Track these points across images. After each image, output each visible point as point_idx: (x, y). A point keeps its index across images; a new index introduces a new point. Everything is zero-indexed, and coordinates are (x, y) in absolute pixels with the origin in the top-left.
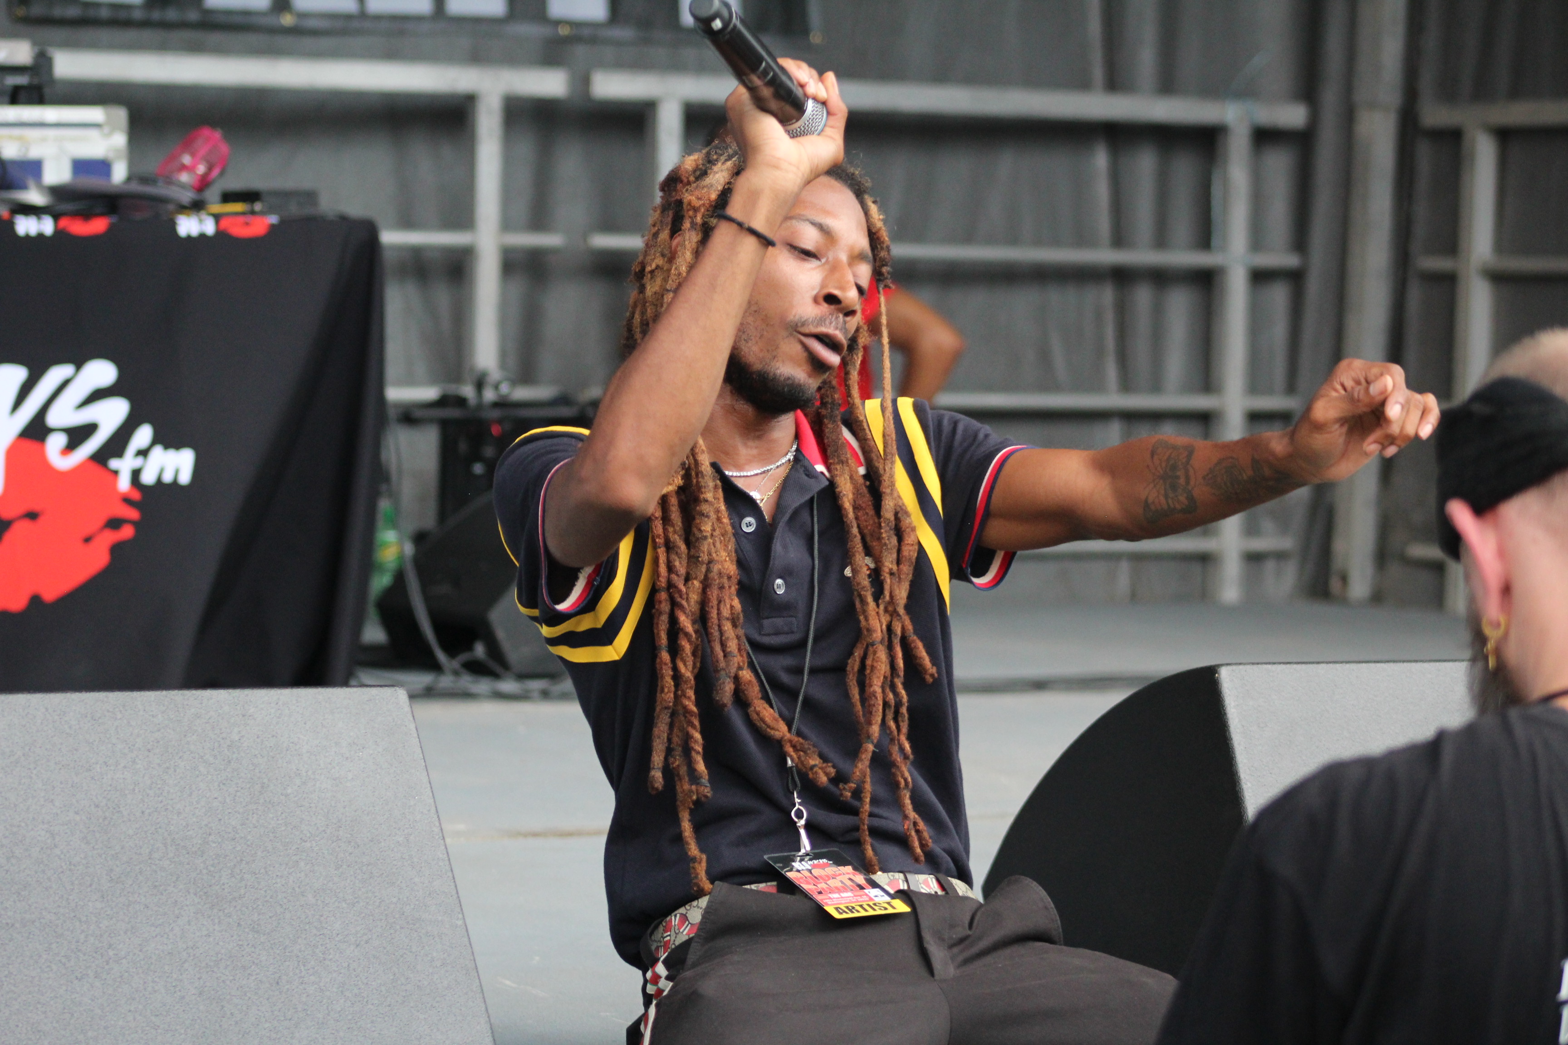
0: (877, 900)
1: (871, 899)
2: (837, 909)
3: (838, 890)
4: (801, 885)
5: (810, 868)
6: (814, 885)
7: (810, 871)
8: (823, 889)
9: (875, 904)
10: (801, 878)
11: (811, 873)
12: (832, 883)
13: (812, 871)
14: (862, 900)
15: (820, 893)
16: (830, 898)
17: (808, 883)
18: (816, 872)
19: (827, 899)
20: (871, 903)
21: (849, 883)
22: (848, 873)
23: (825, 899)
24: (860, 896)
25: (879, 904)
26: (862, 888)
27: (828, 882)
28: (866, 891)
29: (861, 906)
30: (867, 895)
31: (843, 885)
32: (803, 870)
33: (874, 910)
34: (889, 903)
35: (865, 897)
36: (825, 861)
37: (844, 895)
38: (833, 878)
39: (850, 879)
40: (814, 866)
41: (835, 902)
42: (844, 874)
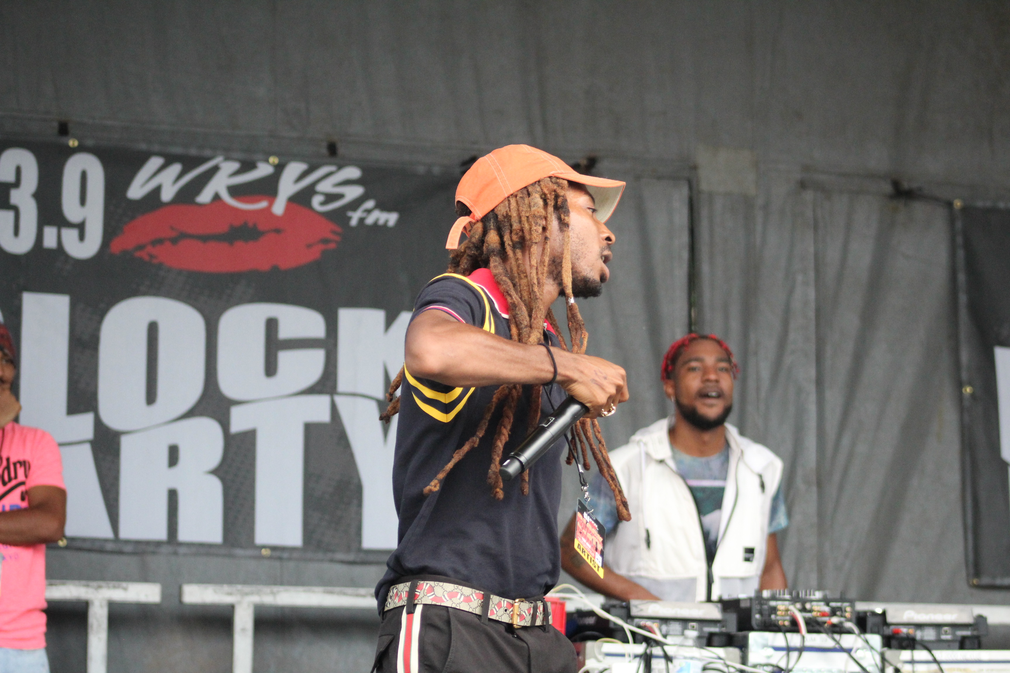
0: (596, 560)
1: (594, 557)
2: (579, 545)
3: (588, 540)
4: (578, 522)
5: (588, 521)
6: (582, 528)
7: (587, 522)
8: (583, 533)
9: (593, 561)
10: (581, 521)
11: (586, 523)
12: (589, 535)
13: (587, 523)
14: (591, 554)
15: (581, 533)
16: (581, 539)
17: (581, 524)
18: (588, 525)
19: (580, 537)
20: (593, 559)
21: (594, 543)
22: (598, 540)
23: (579, 537)
24: (593, 552)
25: (595, 563)
26: (596, 550)
27: (588, 533)
28: (597, 553)
29: (588, 555)
30: (595, 554)
31: (591, 541)
32: (585, 519)
33: (591, 562)
34: (598, 567)
35: (594, 554)
36: (596, 526)
37: (588, 544)
38: (591, 535)
39: (597, 543)
40: (590, 523)
41: (581, 542)
42: (597, 538)
